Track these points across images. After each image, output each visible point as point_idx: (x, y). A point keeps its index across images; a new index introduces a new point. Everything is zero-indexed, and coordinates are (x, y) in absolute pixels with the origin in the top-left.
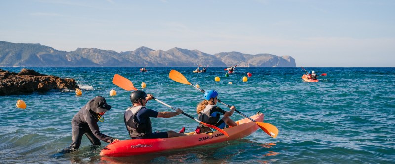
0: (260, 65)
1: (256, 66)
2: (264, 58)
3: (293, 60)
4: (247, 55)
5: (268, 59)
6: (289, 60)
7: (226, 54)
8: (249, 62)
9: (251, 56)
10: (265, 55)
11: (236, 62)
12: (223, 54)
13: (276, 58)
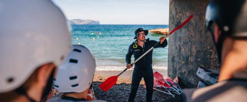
0: (87, 24)
1: (86, 24)
2: (89, 21)
3: (99, 22)
4: (83, 20)
5: (90, 21)
6: (97, 22)
7: (75, 20)
8: (84, 22)
9: (84, 21)
10: (89, 20)
11: (79, 22)
12: (74, 20)
13: (93, 21)
